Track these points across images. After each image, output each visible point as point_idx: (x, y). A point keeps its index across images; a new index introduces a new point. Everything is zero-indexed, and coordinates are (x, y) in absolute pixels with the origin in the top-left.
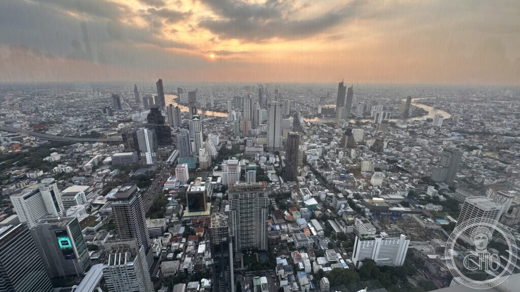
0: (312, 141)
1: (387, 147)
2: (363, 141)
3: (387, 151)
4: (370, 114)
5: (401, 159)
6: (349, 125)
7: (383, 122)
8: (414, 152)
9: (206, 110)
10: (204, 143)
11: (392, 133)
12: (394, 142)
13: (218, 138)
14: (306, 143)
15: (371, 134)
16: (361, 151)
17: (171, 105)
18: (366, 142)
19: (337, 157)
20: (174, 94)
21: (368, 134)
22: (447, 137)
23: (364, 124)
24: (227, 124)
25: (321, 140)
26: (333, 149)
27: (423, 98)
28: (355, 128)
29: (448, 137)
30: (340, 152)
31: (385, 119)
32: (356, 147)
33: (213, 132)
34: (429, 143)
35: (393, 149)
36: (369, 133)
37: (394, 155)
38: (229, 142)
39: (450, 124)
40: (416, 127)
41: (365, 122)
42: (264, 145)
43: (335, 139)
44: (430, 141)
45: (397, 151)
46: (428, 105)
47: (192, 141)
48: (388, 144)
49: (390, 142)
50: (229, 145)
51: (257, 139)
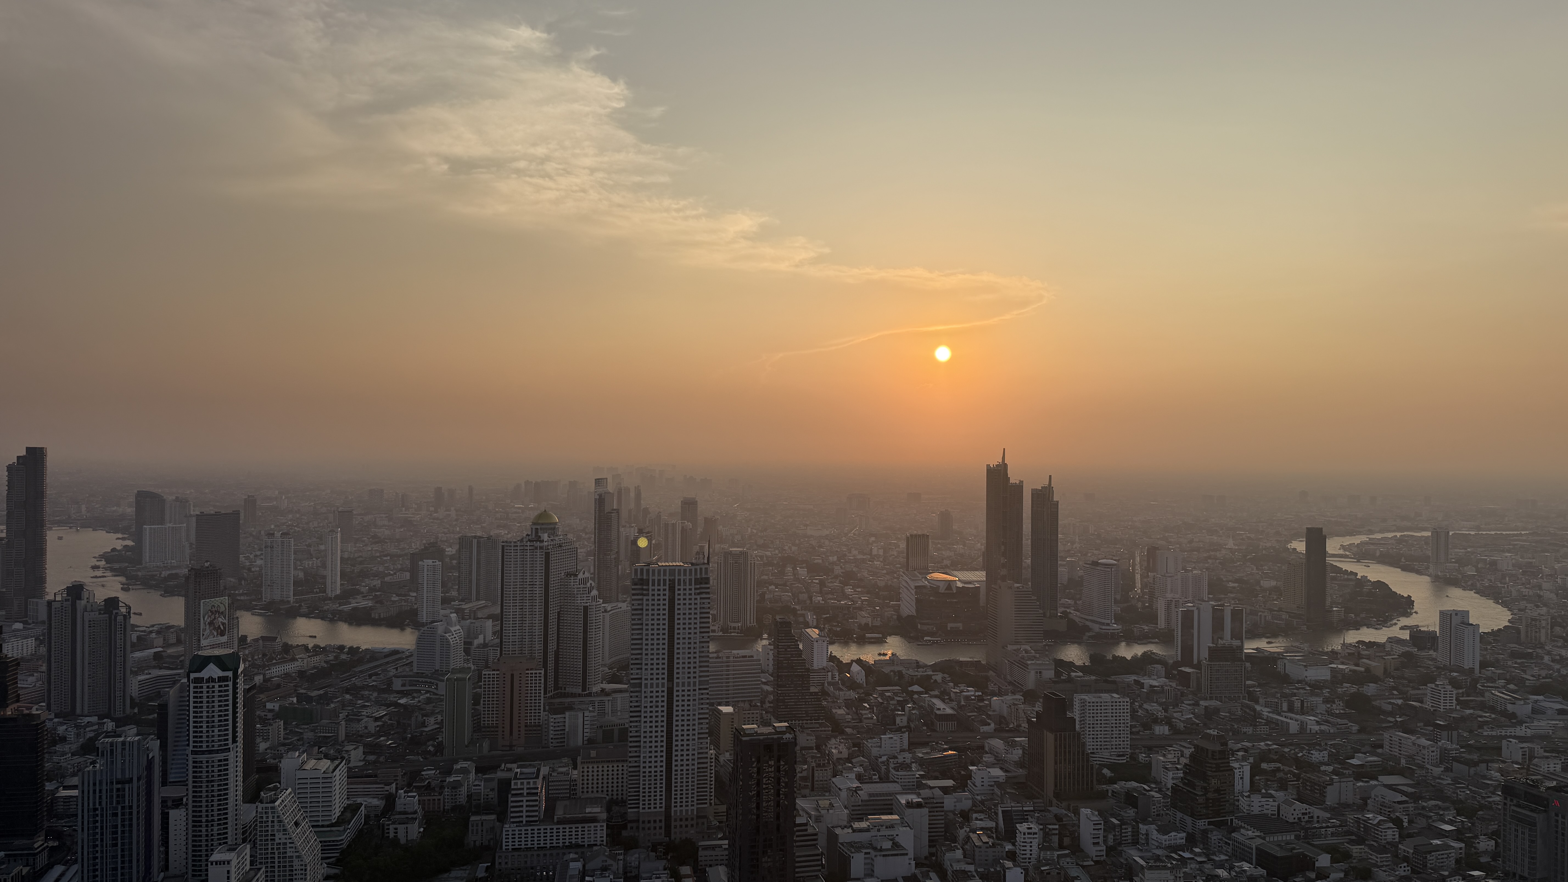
0: (874, 766)
1: (1254, 788)
2: (1133, 757)
3: (1256, 810)
4: (1152, 618)
5: (1328, 849)
6: (1058, 674)
7: (1216, 653)
8: (1383, 808)
9: (294, 613)
10: (249, 812)
11: (1266, 712)
12: (1282, 758)
13: (340, 776)
14: (847, 782)
15: (1169, 722)
16: (1131, 812)
17: (75, 591)
18: (1149, 766)
19: (1012, 856)
20: (110, 524)
21: (1156, 721)
22: (1513, 719)
23: (1126, 666)
24: (403, 694)
25: (921, 763)
26: (984, 807)
27: (1379, 536)
28: (1086, 688)
29: (1521, 723)
30: (1022, 827)
31: (1227, 639)
32: (1103, 795)
33: (319, 743)
34: (1444, 757)
35: (1280, 795)
36: (1161, 714)
37: (1289, 827)
38: (408, 800)
39: (1514, 655)
40: (1369, 677)
41: (1135, 658)
42: (610, 806)
43: (991, 752)
44: (1443, 743)
45: (1300, 807)
46: (1405, 569)
47: (178, 803)
48: (1255, 770)
49: (1264, 756)
50: (408, 818)
51: (575, 772)
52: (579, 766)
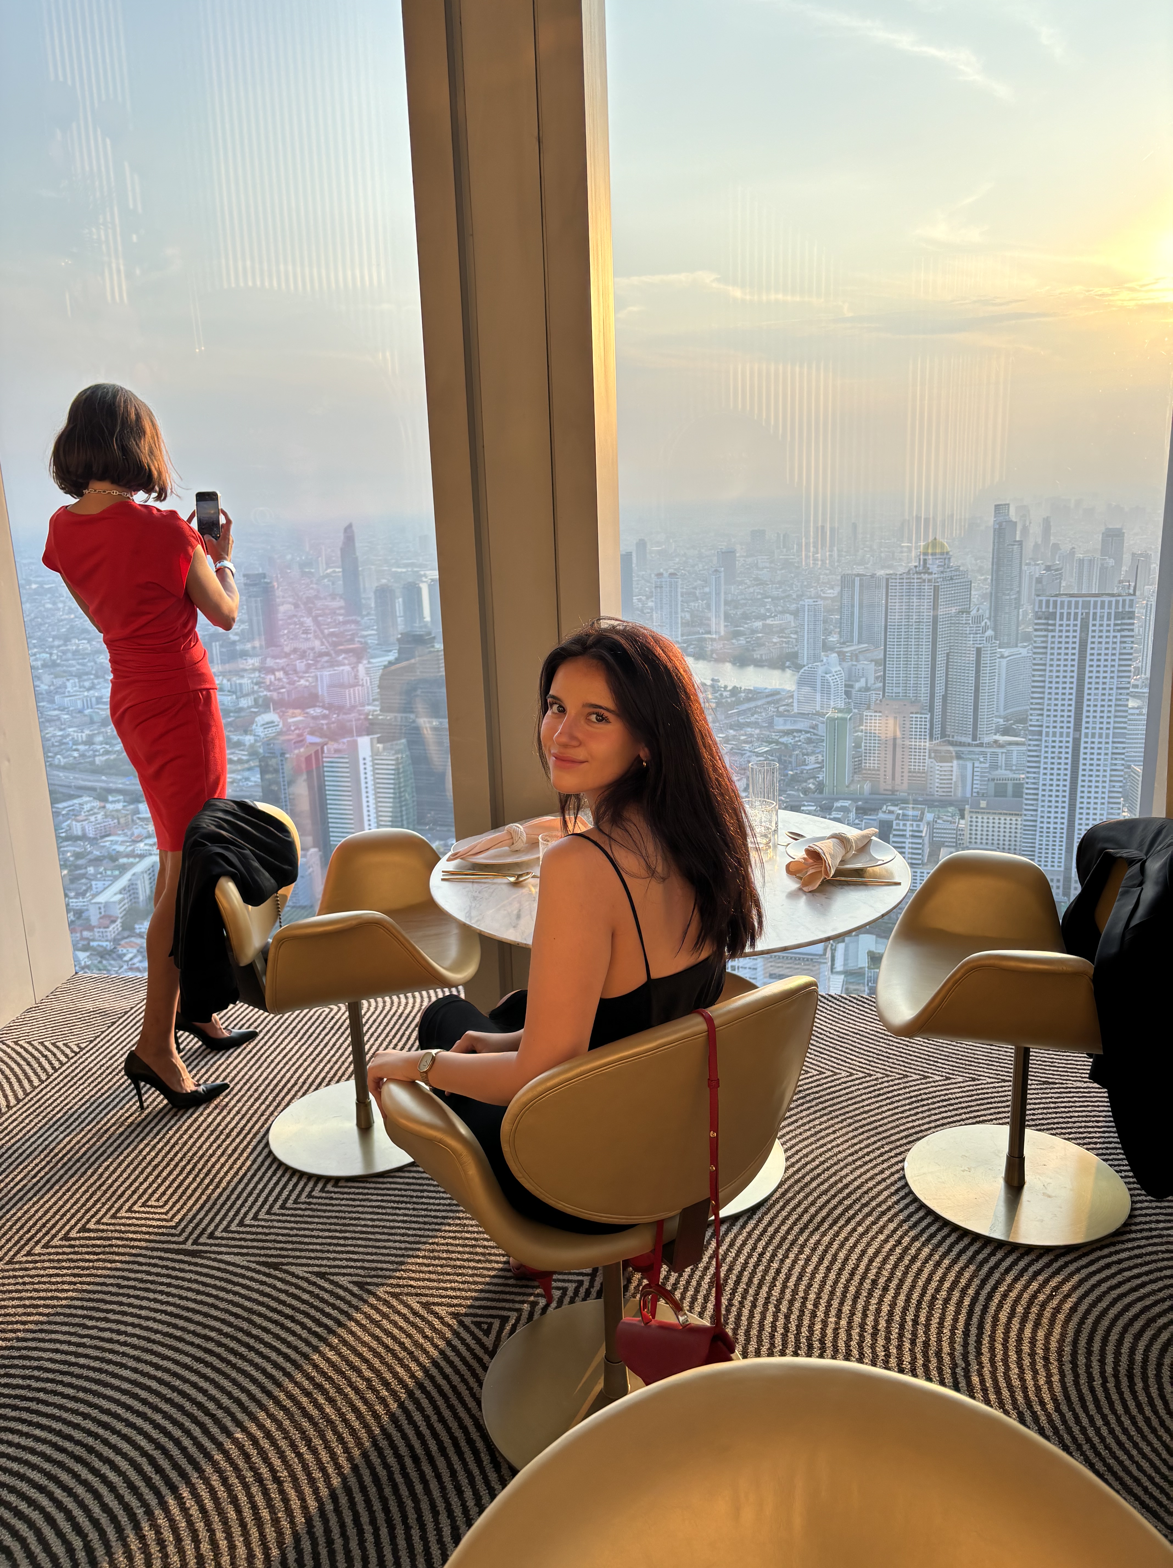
24: (784, 733)
51: (962, 822)
52: (967, 815)
